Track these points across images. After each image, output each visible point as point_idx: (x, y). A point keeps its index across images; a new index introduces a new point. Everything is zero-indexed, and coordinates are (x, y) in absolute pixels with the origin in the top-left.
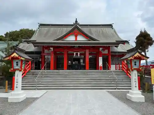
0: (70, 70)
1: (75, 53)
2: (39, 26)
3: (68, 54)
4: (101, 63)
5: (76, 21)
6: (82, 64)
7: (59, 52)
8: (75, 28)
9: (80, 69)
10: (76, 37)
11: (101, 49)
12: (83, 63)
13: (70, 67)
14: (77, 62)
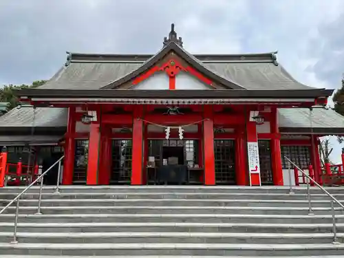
0: (152, 184)
1: (168, 130)
2: (68, 59)
3: (146, 134)
4: (254, 164)
5: (173, 33)
6: (191, 165)
7: (118, 130)
8: (169, 53)
9: (184, 181)
10: (172, 78)
11: (253, 115)
12: (195, 163)
13: (153, 176)
14: (174, 160)
